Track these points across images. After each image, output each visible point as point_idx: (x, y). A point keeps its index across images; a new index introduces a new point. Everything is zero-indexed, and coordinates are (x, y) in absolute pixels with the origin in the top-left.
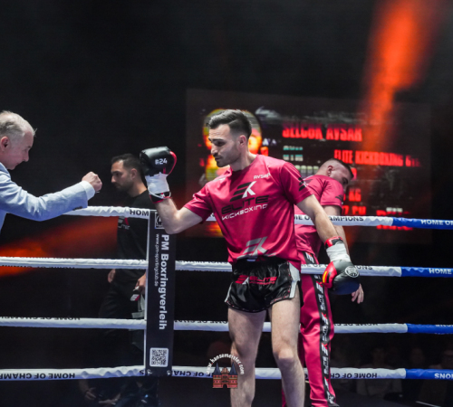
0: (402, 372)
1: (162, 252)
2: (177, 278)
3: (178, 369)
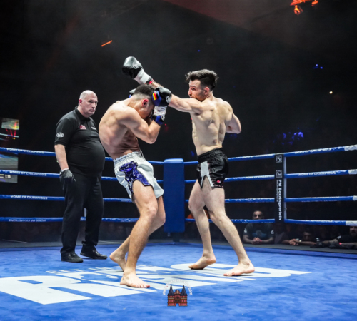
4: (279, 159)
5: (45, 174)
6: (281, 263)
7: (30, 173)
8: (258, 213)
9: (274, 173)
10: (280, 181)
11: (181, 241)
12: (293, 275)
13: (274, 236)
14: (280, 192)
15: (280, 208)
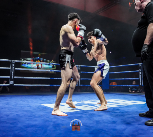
0: (49, 85)
1: (13, 67)
2: (15, 71)
3: (14, 85)
4: (140, 65)
6: (141, 99)
8: (134, 82)
9: (139, 70)
10: (141, 72)
11: (108, 92)
13: (139, 90)
14: (140, 76)
15: (141, 81)
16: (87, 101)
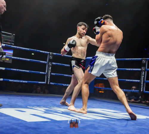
4: (144, 61)
5: (29, 60)
7: (21, 59)
8: (134, 87)
9: (141, 68)
10: (144, 72)
12: (147, 118)
14: (143, 78)
15: (142, 86)
16: (60, 108)
